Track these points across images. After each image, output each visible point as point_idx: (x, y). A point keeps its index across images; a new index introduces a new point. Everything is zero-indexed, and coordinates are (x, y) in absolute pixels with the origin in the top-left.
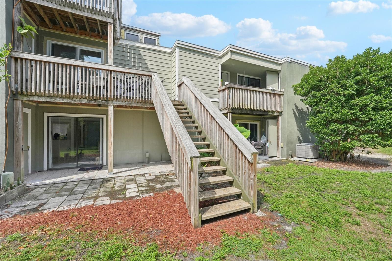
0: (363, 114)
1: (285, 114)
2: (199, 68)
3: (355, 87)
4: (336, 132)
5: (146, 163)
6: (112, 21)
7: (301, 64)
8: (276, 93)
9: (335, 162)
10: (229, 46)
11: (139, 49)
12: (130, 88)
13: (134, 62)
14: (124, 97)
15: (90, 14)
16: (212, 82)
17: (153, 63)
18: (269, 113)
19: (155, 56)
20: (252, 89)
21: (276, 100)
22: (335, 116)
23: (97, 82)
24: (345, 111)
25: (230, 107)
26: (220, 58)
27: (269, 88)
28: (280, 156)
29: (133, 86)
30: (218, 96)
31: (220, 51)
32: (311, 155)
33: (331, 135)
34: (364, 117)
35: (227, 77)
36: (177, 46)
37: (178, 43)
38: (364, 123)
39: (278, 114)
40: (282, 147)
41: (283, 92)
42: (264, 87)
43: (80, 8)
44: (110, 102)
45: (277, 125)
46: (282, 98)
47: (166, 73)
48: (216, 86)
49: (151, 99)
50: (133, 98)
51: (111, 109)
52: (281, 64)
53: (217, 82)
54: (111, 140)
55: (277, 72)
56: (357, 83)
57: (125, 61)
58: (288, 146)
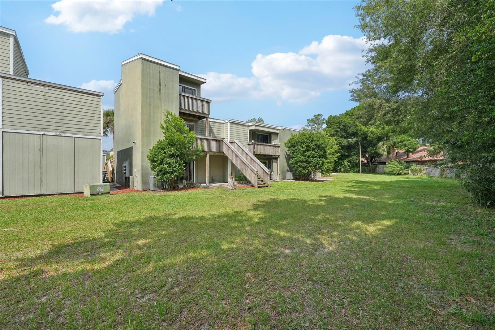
0: (309, 159)
1: (281, 157)
2: (239, 133)
3: (306, 148)
4: (300, 166)
6: (208, 116)
8: (276, 145)
9: (301, 180)
15: (201, 114)
17: (215, 129)
18: (273, 156)
19: (216, 125)
21: (276, 149)
24: (303, 157)
25: (255, 154)
26: (249, 126)
27: (273, 143)
30: (247, 147)
32: (292, 178)
33: (298, 168)
34: (309, 160)
36: (230, 122)
37: (230, 120)
38: (309, 163)
39: (277, 157)
40: (279, 175)
41: (280, 145)
42: (270, 143)
43: (198, 112)
44: (208, 153)
45: (277, 162)
46: (279, 148)
47: (221, 134)
48: (247, 141)
49: (222, 151)
51: (208, 156)
52: (279, 129)
53: (247, 139)
54: (208, 169)
55: (277, 134)
56: (306, 146)
58: (282, 174)
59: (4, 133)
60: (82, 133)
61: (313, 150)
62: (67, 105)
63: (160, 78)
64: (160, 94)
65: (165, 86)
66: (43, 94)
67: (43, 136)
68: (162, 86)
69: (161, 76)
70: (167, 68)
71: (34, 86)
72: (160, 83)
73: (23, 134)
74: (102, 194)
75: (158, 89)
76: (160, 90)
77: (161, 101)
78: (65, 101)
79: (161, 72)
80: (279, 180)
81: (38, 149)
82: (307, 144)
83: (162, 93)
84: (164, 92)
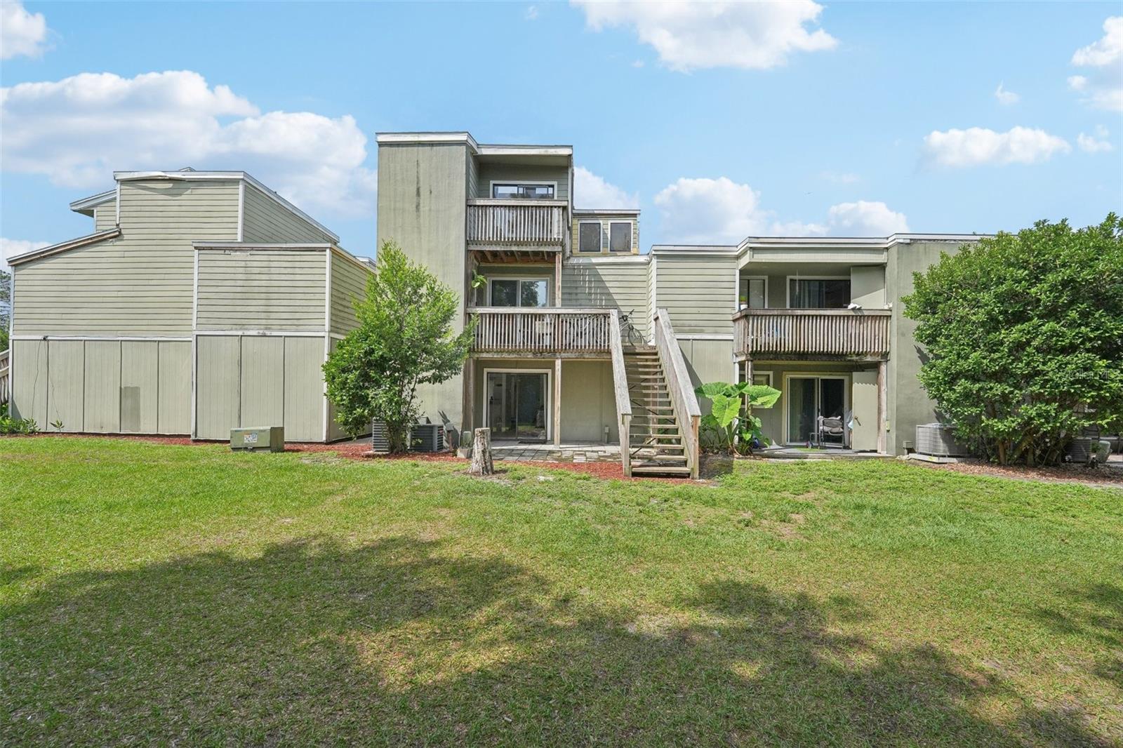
1: (893, 359)
5: (604, 442)
6: (560, 249)
7: (946, 240)
8: (866, 314)
9: (1001, 465)
10: (747, 241)
11: (597, 267)
12: (581, 333)
13: (590, 288)
14: (573, 346)
15: (537, 247)
16: (720, 304)
17: (618, 284)
18: (849, 358)
19: (620, 272)
20: (799, 314)
21: (867, 329)
22: (964, 365)
23: (543, 328)
25: (748, 351)
26: (738, 258)
27: (856, 305)
28: (882, 450)
29: (585, 329)
30: (732, 330)
31: (737, 246)
35: (762, 286)
36: (654, 255)
37: (655, 251)
39: (877, 359)
40: (888, 431)
41: (891, 311)
42: (846, 305)
43: (526, 243)
44: (558, 354)
45: (877, 382)
47: (638, 297)
49: (608, 346)
50: (585, 346)
51: (558, 363)
52: (887, 249)
54: (558, 403)
57: (576, 288)
58: (897, 429)
59: (199, 337)
60: (279, 327)
61: (1053, 313)
62: (275, 277)
63: (418, 178)
64: (418, 216)
65: (431, 192)
66: (243, 264)
67: (243, 338)
68: (422, 197)
69: (421, 171)
70: (435, 148)
71: (233, 253)
72: (418, 189)
73: (219, 337)
74: (254, 449)
75: (414, 206)
76: (418, 206)
77: (420, 233)
78: (273, 270)
79: (420, 162)
80: (884, 454)
81: (237, 362)
82: (1003, 288)
83: (422, 213)
84: (427, 208)
